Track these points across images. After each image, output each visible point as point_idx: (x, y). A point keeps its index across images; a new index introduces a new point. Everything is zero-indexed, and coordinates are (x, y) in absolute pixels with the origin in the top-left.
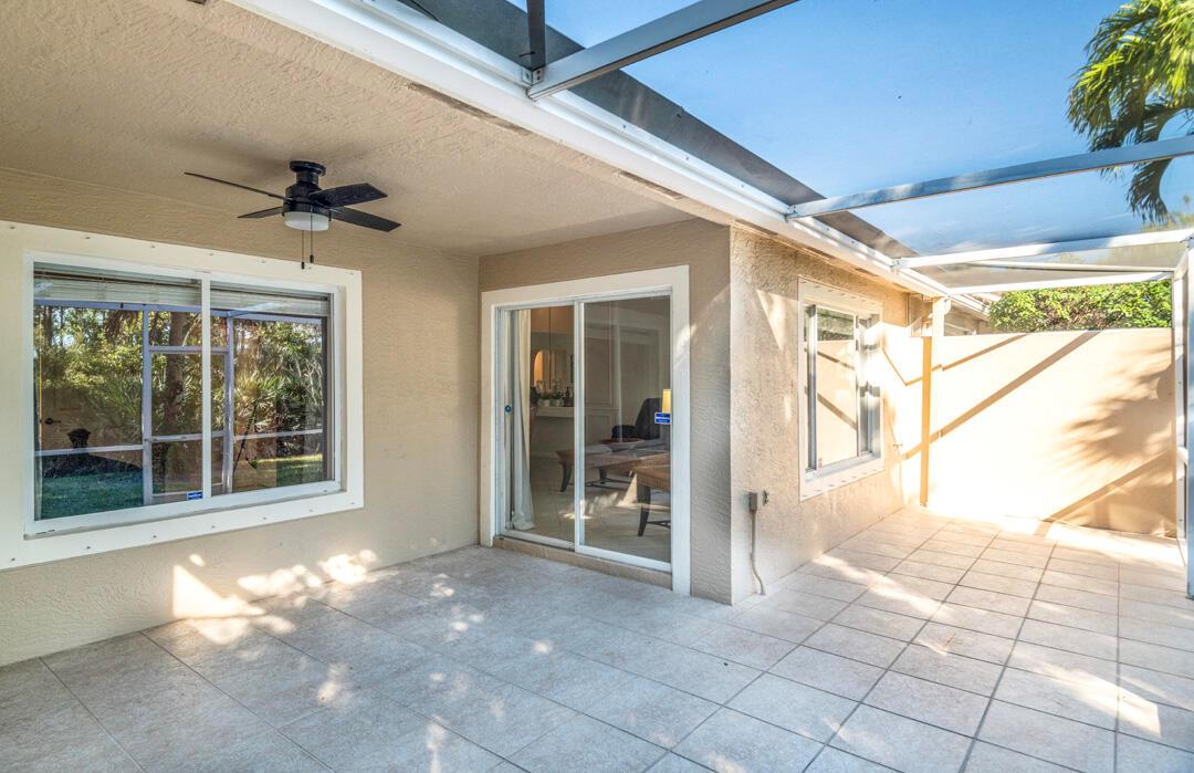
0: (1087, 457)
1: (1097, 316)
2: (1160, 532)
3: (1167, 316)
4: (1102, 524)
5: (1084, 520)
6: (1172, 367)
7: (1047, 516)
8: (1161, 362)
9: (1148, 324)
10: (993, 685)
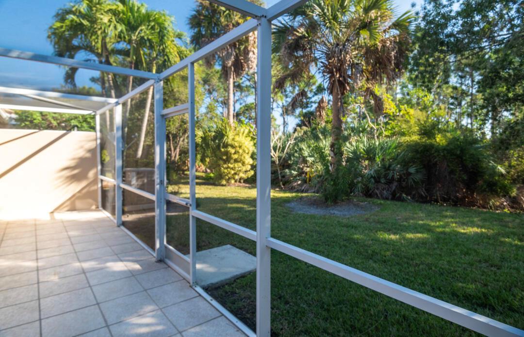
0: (66, 183)
1: (66, 125)
2: (94, 207)
3: (93, 128)
4: (73, 209)
5: (66, 209)
6: (96, 148)
7: (51, 210)
8: (92, 145)
9: (85, 130)
10: (86, 281)
